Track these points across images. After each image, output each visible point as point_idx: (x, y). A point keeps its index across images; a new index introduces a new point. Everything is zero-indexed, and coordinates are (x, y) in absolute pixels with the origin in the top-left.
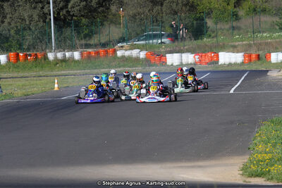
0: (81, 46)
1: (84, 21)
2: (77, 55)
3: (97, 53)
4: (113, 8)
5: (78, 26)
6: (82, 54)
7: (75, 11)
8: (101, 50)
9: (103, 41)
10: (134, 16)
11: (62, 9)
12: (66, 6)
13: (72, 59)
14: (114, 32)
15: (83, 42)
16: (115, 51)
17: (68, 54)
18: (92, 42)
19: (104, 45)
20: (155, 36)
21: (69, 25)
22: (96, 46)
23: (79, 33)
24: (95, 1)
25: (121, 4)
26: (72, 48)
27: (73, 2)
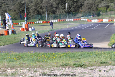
0: (73, 18)
1: (74, 12)
2: (72, 20)
3: (77, 19)
4: (80, 10)
5: (72, 13)
6: (73, 20)
7: (72, 10)
8: (78, 19)
9: (78, 17)
10: (85, 12)
12: (70, 9)
13: (71, 21)
14: (80, 15)
15: (74, 17)
16: (80, 19)
17: (70, 20)
18: (75, 17)
19: (78, 18)
20: (89, 16)
21: (71, 13)
22: (76, 18)
23: (73, 15)
24: (76, 8)
25: (82, 9)
26: (71, 18)
27: (71, 8)
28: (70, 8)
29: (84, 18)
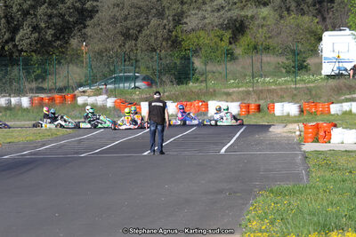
0: (31, 90)
1: (35, 57)
2: (25, 101)
3: (52, 99)
4: (74, 42)
5: (27, 63)
6: (32, 100)
7: (24, 44)
8: (56, 96)
9: (60, 84)
10: (100, 53)
11: (7, 42)
12: (12, 39)
13: (19, 106)
14: (75, 72)
15: (34, 85)
16: (74, 97)
17: (14, 100)
18: (45, 85)
19: (60, 90)
20: (127, 79)
22: (50, 90)
23: (28, 73)
24: (50, 32)
25: (84, 37)
26: (20, 93)
27: (21, 33)
28: (15, 31)
29: (98, 93)
